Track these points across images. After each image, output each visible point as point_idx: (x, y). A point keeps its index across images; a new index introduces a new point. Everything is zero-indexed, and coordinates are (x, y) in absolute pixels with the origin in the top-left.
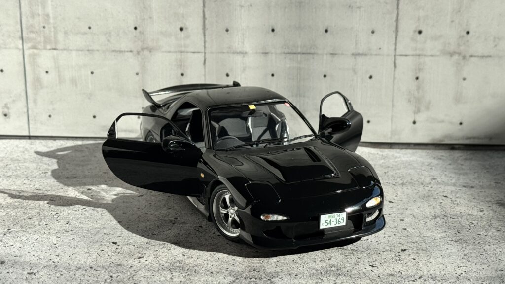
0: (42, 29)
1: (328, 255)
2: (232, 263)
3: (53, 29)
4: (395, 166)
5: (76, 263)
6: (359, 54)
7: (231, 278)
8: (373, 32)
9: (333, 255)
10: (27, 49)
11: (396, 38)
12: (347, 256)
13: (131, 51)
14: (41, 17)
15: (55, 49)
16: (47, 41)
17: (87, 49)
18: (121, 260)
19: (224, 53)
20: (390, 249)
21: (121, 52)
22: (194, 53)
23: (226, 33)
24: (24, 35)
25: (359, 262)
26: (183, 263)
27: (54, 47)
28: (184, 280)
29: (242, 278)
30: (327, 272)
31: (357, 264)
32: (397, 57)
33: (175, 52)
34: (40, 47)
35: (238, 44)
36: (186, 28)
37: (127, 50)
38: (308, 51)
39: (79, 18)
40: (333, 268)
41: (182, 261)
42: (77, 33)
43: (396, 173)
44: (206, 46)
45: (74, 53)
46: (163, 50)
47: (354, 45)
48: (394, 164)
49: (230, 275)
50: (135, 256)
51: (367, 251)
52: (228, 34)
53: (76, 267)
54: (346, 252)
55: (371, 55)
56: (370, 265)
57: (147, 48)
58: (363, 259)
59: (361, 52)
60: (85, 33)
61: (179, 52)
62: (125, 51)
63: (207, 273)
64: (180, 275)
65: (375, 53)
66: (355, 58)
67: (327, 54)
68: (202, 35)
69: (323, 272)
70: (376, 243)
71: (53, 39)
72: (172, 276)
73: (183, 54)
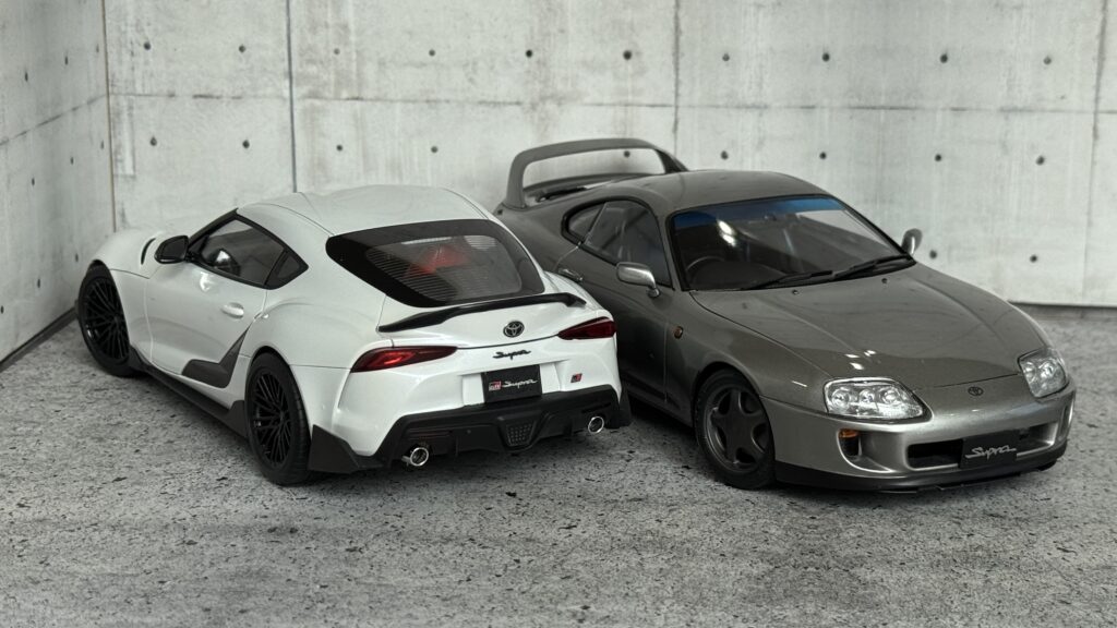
0: (332, 54)
1: (965, 527)
2: (763, 537)
3: (354, 56)
4: (1095, 357)
5: (439, 530)
6: (1015, 110)
7: (763, 567)
8: (1048, 61)
9: (976, 527)
10: (299, 99)
11: (1099, 74)
12: (1006, 530)
13: (518, 103)
14: (331, 30)
15: (357, 99)
16: (342, 80)
17: (425, 98)
18: (531, 530)
19: (717, 107)
20: (1099, 518)
21: (496, 104)
22: (653, 106)
23: (724, 63)
24: (294, 69)
25: (1035, 543)
26: (660, 535)
27: (356, 95)
28: (666, 566)
29: (787, 567)
30: (968, 559)
31: (1029, 544)
32: (1101, 116)
33: (614, 105)
34: (327, 94)
35: (750, 88)
36: (638, 54)
37: (508, 100)
38: (903, 103)
39: (410, 33)
40: (980, 553)
41: (658, 532)
42: (405, 65)
43: (1098, 371)
44: (680, 91)
45: (398, 107)
46: (587, 100)
47: (1006, 88)
48: (1093, 352)
49: (762, 561)
50: (560, 523)
51: (1050, 520)
52: (727, 65)
53: (442, 537)
54: (1004, 521)
55: (1043, 111)
56: (1059, 549)
57: (552, 97)
58: (1043, 537)
59: (1020, 106)
60: (423, 65)
61: (620, 104)
62: (505, 104)
63: (713, 554)
64: (657, 557)
65: (1051, 106)
66: (1007, 118)
67: (944, 109)
68: (673, 67)
69: (958, 560)
70: (1067, 507)
71: (354, 77)
72: (642, 559)
73: (629, 108)
